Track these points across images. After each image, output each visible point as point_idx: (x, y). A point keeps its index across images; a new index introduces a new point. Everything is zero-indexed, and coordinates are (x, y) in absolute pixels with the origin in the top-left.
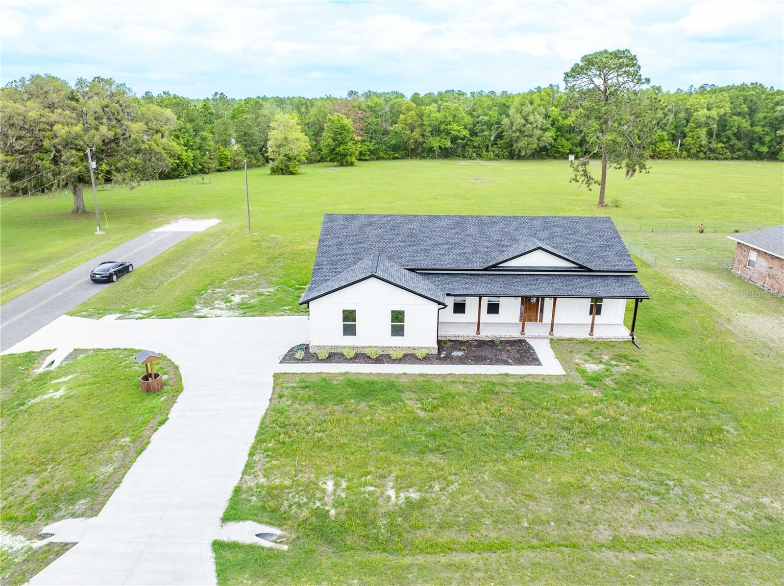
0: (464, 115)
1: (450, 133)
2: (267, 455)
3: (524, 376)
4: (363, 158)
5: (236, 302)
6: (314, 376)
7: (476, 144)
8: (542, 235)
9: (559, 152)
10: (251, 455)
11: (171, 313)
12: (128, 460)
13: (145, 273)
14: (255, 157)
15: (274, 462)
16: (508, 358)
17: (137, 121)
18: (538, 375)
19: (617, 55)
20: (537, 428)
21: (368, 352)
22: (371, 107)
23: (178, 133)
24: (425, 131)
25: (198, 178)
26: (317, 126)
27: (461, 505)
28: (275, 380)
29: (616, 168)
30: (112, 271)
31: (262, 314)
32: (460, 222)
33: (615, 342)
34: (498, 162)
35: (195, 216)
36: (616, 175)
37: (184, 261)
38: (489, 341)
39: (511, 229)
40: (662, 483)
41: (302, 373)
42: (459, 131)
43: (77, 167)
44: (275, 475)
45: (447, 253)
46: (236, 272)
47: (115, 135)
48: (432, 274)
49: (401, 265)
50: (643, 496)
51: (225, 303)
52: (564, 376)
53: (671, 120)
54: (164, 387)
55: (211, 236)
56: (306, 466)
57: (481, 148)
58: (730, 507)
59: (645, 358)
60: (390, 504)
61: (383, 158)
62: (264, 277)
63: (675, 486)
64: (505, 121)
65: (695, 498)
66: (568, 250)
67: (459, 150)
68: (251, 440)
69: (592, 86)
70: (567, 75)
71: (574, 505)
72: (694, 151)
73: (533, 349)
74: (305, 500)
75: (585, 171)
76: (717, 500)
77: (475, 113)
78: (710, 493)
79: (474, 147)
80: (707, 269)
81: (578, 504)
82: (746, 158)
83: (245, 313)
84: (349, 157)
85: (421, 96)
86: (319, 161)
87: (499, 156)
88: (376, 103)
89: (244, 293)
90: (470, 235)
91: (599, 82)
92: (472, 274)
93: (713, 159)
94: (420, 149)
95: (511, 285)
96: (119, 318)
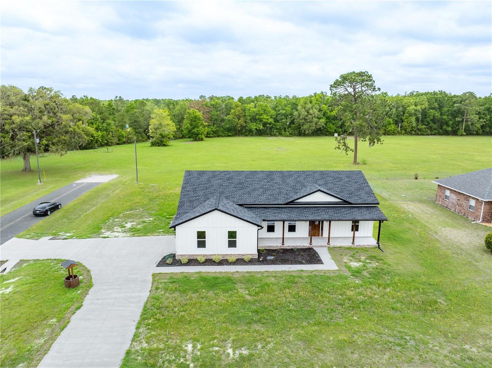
0: (271, 110)
1: (262, 120)
2: (148, 328)
3: (313, 271)
4: (209, 136)
5: (128, 227)
6: (179, 274)
7: (278, 127)
8: (321, 182)
9: (328, 132)
10: (138, 328)
11: (85, 235)
12: (54, 334)
13: (69, 209)
14: (141, 135)
15: (153, 333)
16: (302, 260)
17: (67, 114)
18: (321, 270)
19: (361, 74)
20: (322, 305)
21: (214, 258)
22: (214, 105)
23: (93, 121)
24: (247, 119)
25: (104, 149)
26: (180, 116)
27: (275, 357)
28: (153, 278)
29: (363, 141)
30: (47, 208)
31: (145, 235)
32: (270, 174)
33: (368, 248)
34: (291, 138)
35: (102, 173)
36: (363, 145)
37: (94, 201)
38: (290, 249)
39: (301, 179)
40: (402, 338)
41: (171, 273)
42: (267, 119)
43: (27, 142)
44: (153, 341)
45: (262, 194)
46: (128, 208)
47: (52, 122)
48: (253, 207)
49: (234, 202)
50: (391, 347)
51: (121, 228)
52: (338, 270)
53: (394, 112)
54: (80, 284)
55: (112, 185)
56: (174, 335)
57: (281, 130)
58: (445, 352)
59: (387, 258)
60: (229, 358)
61: (221, 136)
62: (146, 211)
63: (410, 339)
64: (296, 113)
65: (423, 347)
66: (336, 192)
67: (268, 131)
68: (138, 319)
69: (346, 92)
70: (331, 86)
71: (348, 355)
72: (409, 130)
73: (317, 254)
74: (173, 357)
75: (344, 143)
76: (437, 348)
77: (277, 109)
78: (432, 343)
79: (277, 129)
80: (421, 201)
81: (350, 354)
82: (439, 134)
83: (134, 234)
84: (200, 136)
85: (244, 99)
86: (181, 138)
87: (292, 134)
88: (217, 103)
89: (133, 221)
90: (276, 183)
91: (351, 90)
92: (278, 207)
93: (420, 135)
94: (244, 130)
95: (302, 214)
96: (51, 239)
